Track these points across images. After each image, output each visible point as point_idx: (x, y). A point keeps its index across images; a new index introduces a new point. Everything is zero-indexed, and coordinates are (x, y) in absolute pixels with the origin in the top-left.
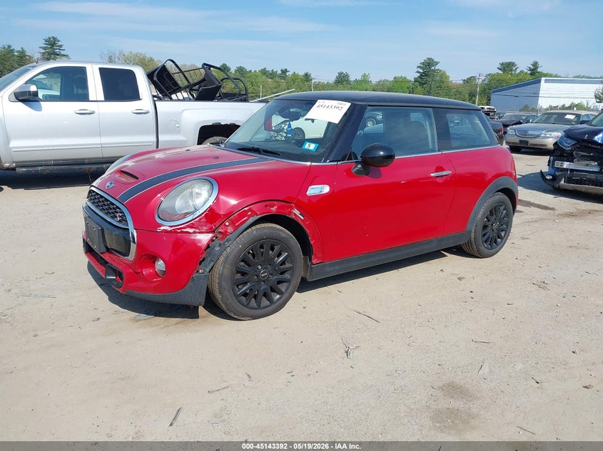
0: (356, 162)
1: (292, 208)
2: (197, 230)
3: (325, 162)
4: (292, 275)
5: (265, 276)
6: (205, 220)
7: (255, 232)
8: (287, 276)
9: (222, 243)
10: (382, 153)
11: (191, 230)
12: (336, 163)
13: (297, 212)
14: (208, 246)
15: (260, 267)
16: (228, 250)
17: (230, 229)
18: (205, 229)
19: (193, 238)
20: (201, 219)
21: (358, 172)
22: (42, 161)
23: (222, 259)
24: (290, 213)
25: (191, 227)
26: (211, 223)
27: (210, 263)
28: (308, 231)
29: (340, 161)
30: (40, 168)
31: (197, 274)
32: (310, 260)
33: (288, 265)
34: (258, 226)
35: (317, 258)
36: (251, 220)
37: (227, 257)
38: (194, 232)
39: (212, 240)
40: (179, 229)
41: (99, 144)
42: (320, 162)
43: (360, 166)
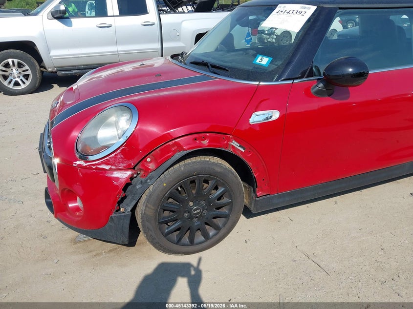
0: (318, 79)
1: (229, 140)
2: (113, 167)
3: (277, 80)
4: (231, 210)
5: (199, 213)
6: (121, 156)
7: (182, 169)
8: (225, 210)
9: (143, 179)
10: (350, 70)
11: (107, 167)
12: (291, 82)
13: (235, 144)
14: (127, 185)
15: (191, 204)
16: (151, 187)
17: (152, 166)
18: (122, 165)
19: (109, 175)
20: (116, 155)
21: (319, 92)
22: (75, 66)
23: (144, 197)
24: (227, 145)
25: (107, 163)
26: (129, 159)
27: (131, 201)
28: (250, 164)
29: (297, 78)
30: (74, 72)
31: (116, 214)
32: (254, 192)
33: (225, 200)
34: (188, 161)
35: (262, 190)
36: (178, 155)
37: (150, 196)
38: (110, 169)
39: (131, 178)
40: (94, 165)
41: (115, 52)
42: (271, 81)
43: (321, 85)
